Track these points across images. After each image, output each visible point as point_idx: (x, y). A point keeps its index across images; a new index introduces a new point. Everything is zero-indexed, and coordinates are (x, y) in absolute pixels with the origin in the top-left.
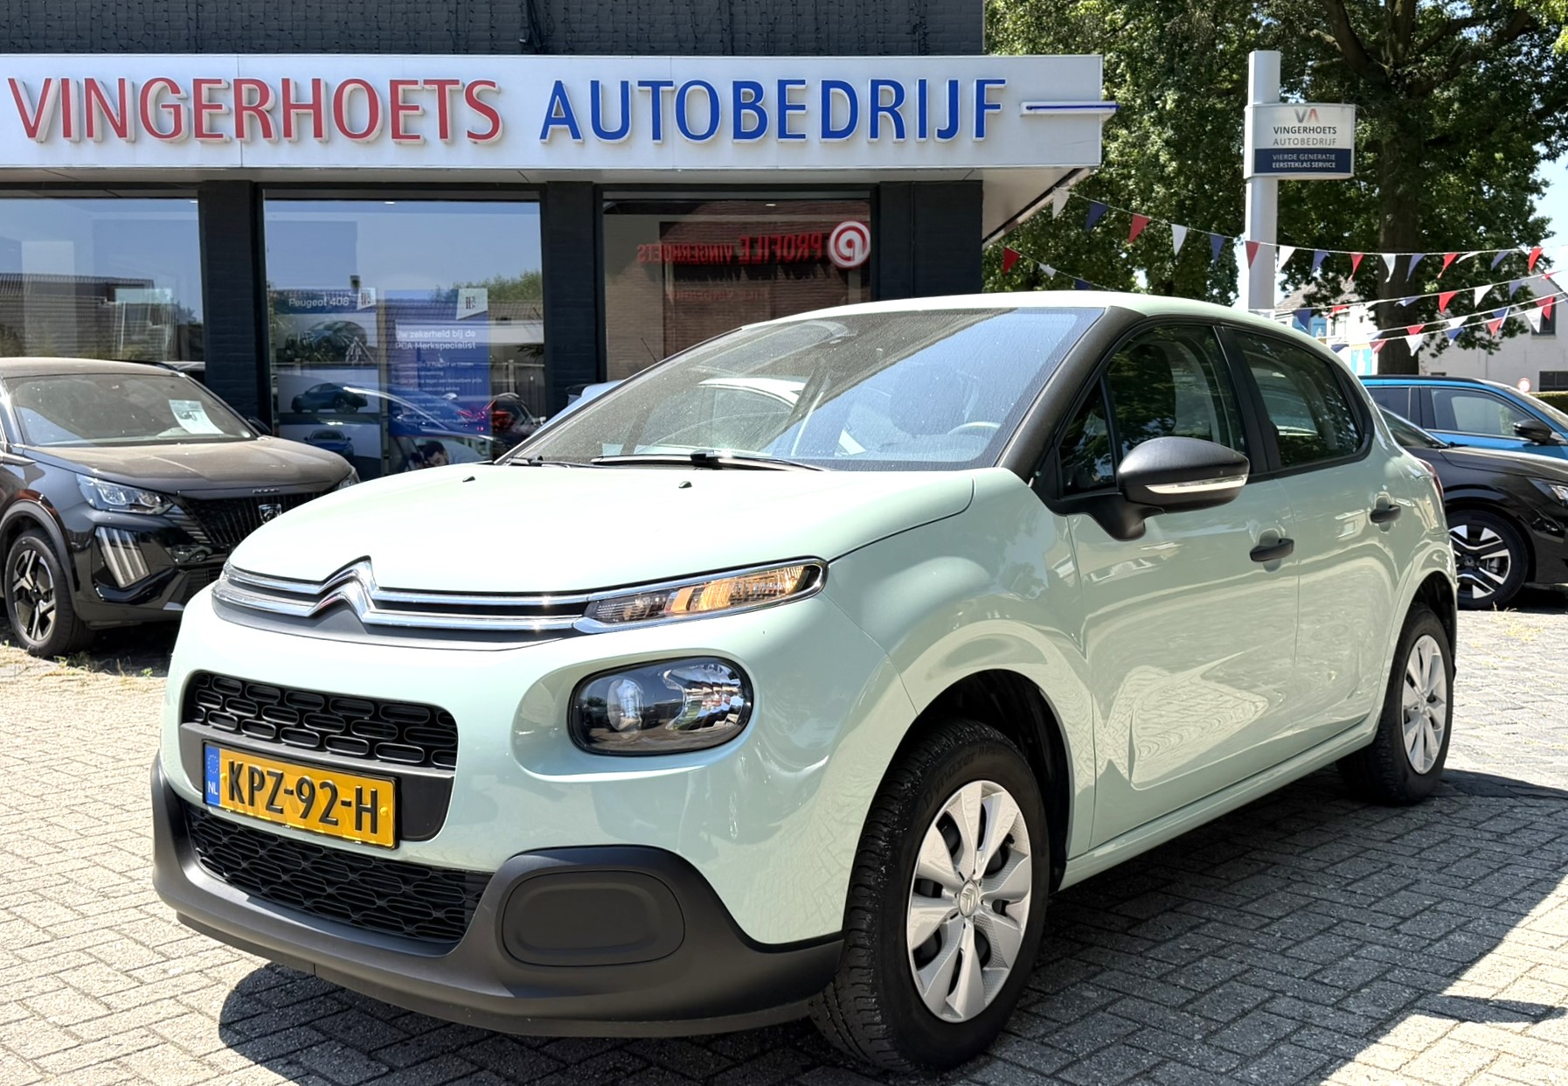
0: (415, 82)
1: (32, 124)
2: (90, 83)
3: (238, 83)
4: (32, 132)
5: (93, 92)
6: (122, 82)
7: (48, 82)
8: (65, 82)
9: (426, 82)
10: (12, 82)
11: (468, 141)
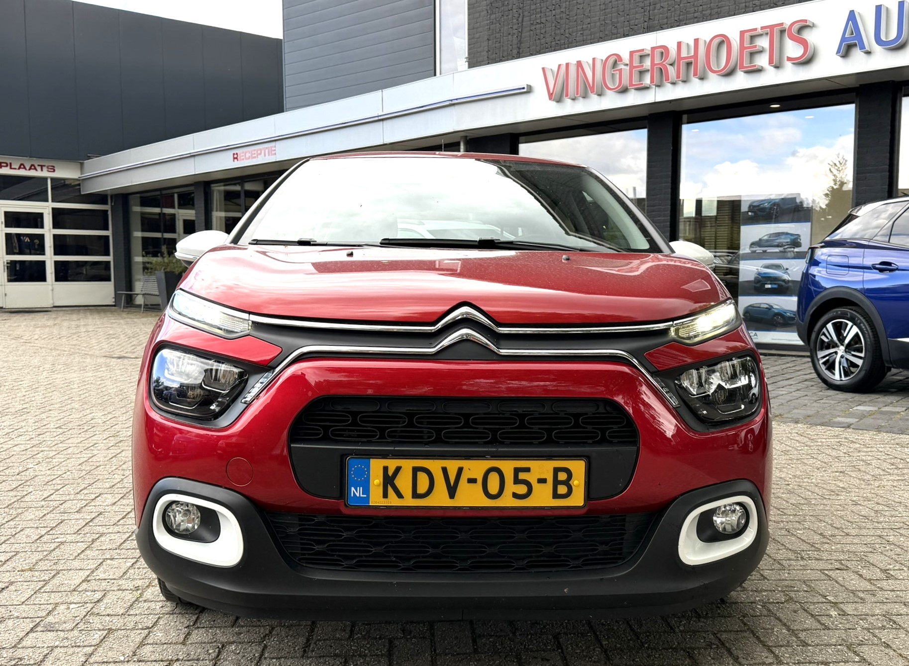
0: (756, 29)
1: (551, 92)
2: (579, 64)
3: (653, 49)
4: (551, 96)
5: (580, 68)
6: (594, 59)
7: (560, 66)
8: (567, 65)
9: (762, 28)
10: (543, 69)
11: (788, 65)
